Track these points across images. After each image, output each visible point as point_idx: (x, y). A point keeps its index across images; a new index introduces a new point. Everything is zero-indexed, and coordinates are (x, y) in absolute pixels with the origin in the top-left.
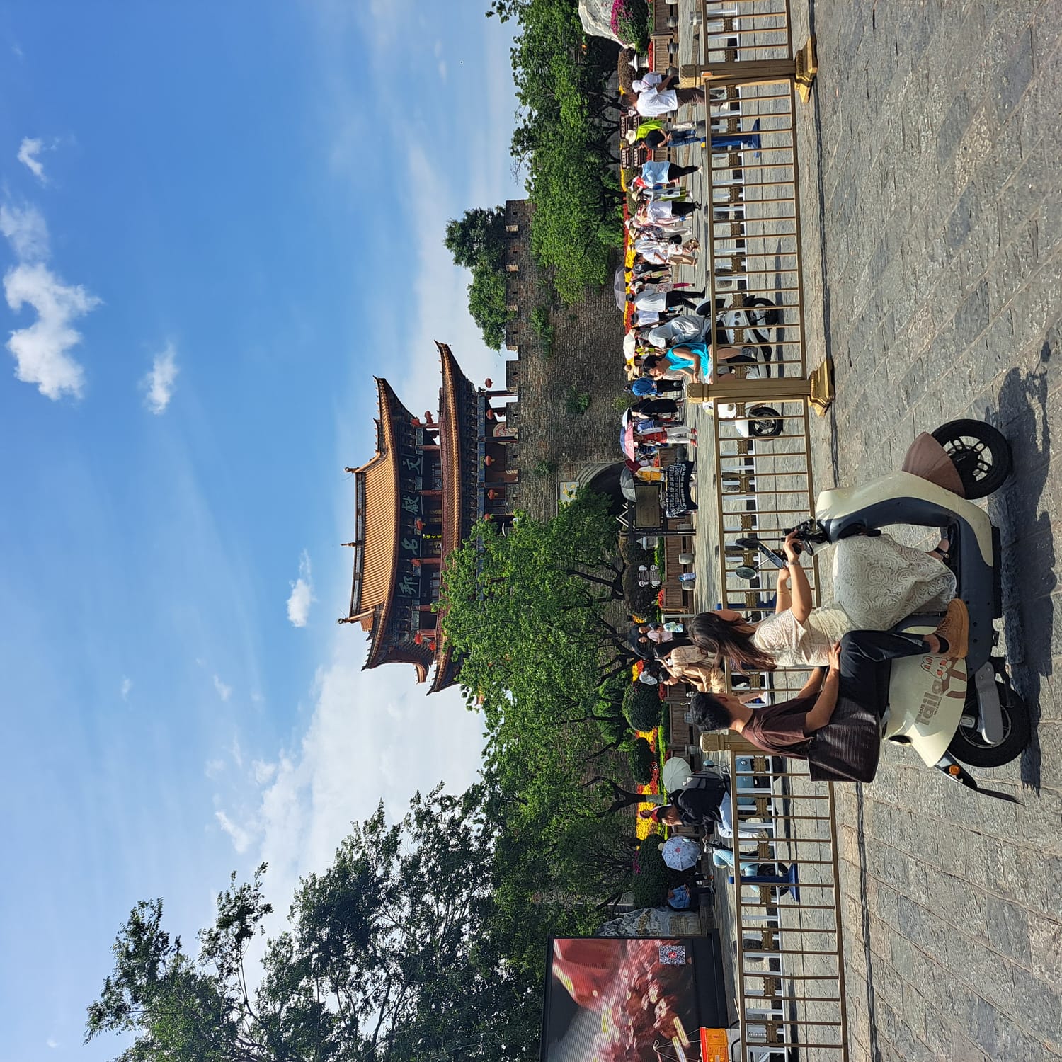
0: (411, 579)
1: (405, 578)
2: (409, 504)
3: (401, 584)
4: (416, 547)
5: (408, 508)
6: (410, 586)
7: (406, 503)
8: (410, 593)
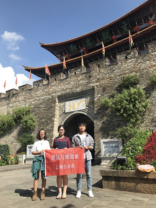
0: (76, 49)
1: (75, 46)
2: (105, 34)
3: (72, 45)
4: (89, 46)
5: (103, 35)
6: (74, 49)
7: (105, 33)
8: (71, 51)
